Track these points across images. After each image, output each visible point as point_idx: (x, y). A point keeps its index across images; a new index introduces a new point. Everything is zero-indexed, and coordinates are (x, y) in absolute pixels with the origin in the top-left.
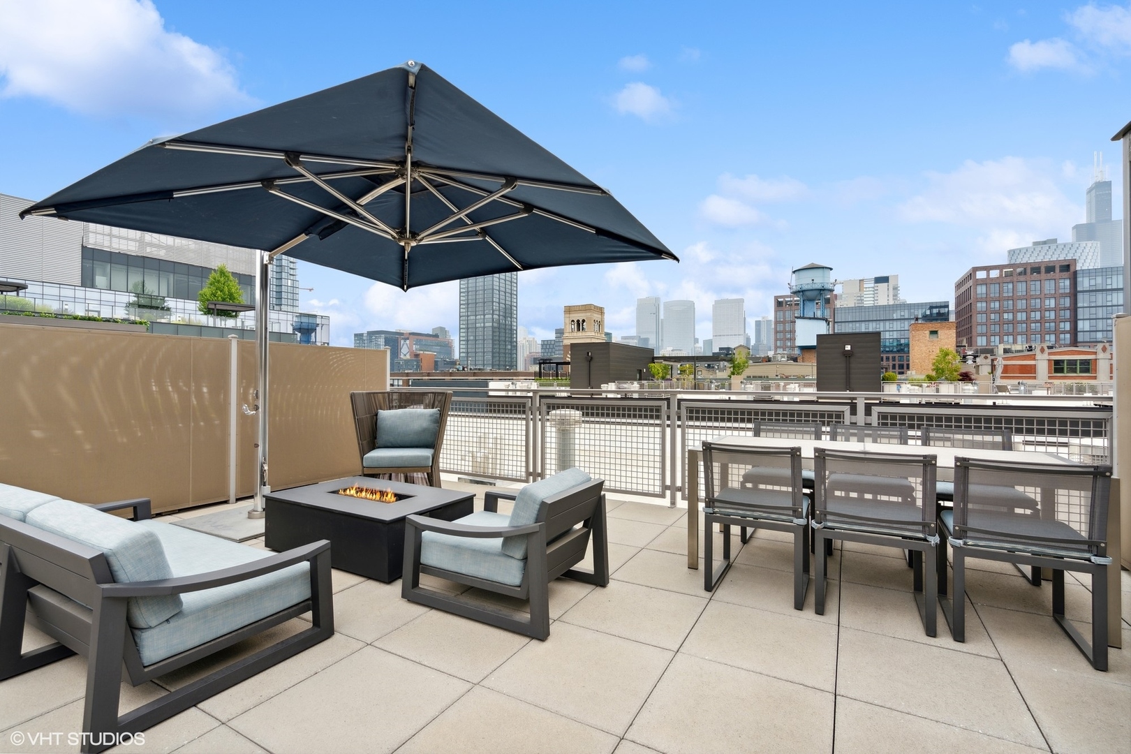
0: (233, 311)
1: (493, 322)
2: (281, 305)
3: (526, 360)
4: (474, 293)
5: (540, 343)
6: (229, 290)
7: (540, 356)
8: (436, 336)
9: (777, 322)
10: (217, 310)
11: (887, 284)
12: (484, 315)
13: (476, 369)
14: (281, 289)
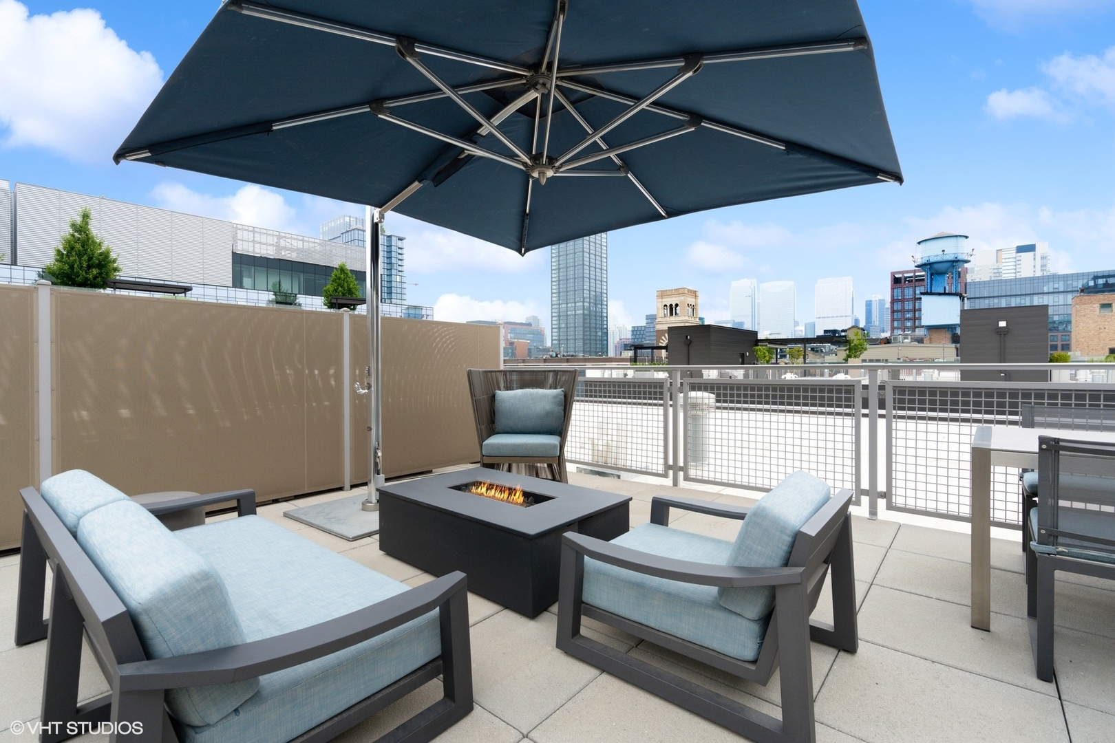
0: (352, 305)
1: (584, 309)
2: (391, 299)
3: (616, 347)
4: (565, 282)
5: (631, 329)
6: (348, 285)
7: (630, 342)
8: (529, 325)
9: (893, 301)
10: (339, 304)
11: (1032, 253)
12: (575, 303)
13: (569, 356)
14: (391, 284)
